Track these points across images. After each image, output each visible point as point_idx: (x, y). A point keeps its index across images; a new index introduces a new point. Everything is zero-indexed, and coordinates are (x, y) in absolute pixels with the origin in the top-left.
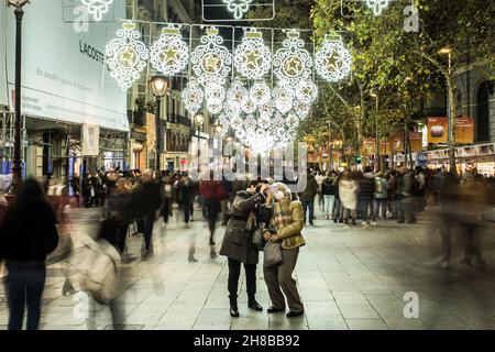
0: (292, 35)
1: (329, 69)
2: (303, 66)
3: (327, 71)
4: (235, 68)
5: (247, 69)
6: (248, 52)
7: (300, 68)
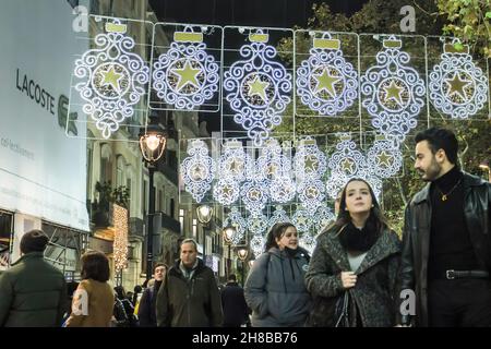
0: (391, 44)
1: (454, 98)
2: (410, 93)
3: (450, 103)
4: (298, 98)
5: (318, 100)
6: (319, 71)
7: (405, 98)
